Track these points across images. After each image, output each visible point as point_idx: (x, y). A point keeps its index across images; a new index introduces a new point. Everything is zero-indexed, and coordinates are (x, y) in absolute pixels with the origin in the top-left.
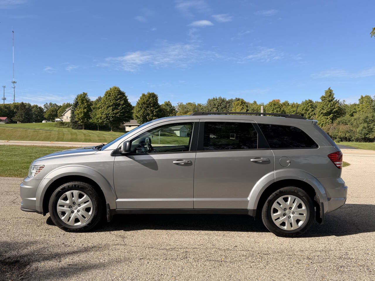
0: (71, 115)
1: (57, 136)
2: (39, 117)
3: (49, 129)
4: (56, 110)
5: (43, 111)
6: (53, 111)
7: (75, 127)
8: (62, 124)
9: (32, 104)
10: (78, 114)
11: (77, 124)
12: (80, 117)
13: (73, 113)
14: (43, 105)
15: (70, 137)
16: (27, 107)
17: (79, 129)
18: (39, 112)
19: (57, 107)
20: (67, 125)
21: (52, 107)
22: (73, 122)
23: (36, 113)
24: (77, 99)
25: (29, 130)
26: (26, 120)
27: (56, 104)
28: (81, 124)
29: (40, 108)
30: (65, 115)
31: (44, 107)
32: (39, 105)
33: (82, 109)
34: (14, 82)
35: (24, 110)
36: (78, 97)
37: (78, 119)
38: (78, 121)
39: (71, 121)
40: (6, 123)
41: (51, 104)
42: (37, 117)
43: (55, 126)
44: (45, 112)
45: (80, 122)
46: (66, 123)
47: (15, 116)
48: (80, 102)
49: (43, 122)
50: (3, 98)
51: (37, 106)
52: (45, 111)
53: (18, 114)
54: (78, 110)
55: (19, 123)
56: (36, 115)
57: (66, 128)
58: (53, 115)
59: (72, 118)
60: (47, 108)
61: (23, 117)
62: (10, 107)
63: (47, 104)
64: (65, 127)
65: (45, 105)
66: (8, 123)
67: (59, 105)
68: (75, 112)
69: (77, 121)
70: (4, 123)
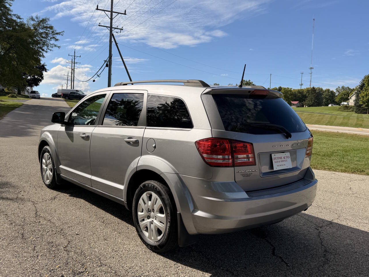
0: (355, 98)
1: (328, 119)
2: (329, 101)
3: (329, 113)
4: (347, 93)
5: (335, 94)
6: (345, 95)
7: (359, 111)
8: (347, 108)
9: (324, 89)
10: (363, 97)
11: (361, 108)
12: (365, 100)
13: (357, 96)
14: (335, 89)
15: (341, 121)
16: (317, 91)
17: (363, 113)
18: (330, 96)
19: (349, 90)
20: (352, 109)
21: (344, 90)
22: (357, 106)
23: (327, 97)
24: (363, 80)
25: (306, 113)
26: (315, 104)
27: (348, 87)
28: (366, 108)
29: (332, 92)
30: (352, 98)
31: (336, 91)
32: (331, 90)
33: (367, 91)
34: (311, 68)
35: (314, 95)
36: (365, 78)
37: (363, 102)
38: (363, 104)
39: (355, 104)
40: (297, 107)
41: (343, 87)
42: (328, 101)
43: (338, 110)
44: (337, 96)
45: (364, 106)
46: (350, 107)
47: (306, 100)
48: (366, 83)
49: (330, 105)
50: (300, 84)
51: (329, 90)
52: (337, 94)
53: (308, 99)
54: (364, 93)
55: (305, 107)
56: (327, 99)
57: (350, 112)
58: (344, 99)
59: (357, 101)
60: (338, 92)
61: (313, 101)
62: (303, 92)
63: (339, 87)
64: (348, 111)
65: (337, 89)
66: (299, 107)
67: (352, 88)
68: (360, 95)
69: (361, 105)
70: (296, 107)
